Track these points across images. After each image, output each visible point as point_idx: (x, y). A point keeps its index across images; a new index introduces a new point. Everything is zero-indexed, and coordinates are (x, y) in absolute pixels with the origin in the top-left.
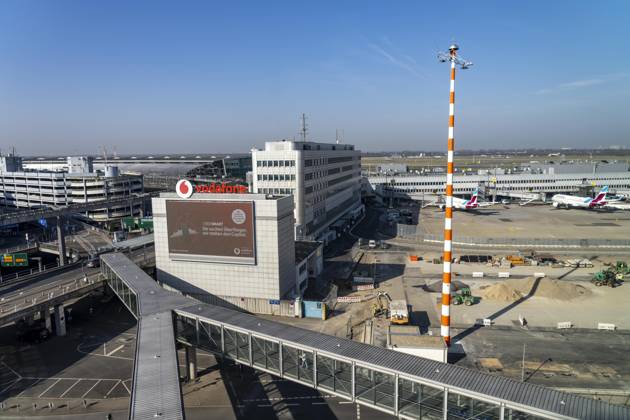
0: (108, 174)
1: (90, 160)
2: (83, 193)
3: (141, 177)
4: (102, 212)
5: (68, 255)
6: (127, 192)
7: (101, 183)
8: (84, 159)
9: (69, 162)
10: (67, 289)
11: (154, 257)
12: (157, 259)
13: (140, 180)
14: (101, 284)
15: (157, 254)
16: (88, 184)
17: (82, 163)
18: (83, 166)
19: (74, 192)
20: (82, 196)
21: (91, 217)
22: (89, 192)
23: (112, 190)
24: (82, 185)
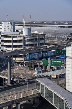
0: (25, 33)
1: (14, 24)
2: (10, 44)
3: (44, 35)
4: (21, 57)
5: (12, 79)
6: (36, 45)
7: (21, 38)
8: (11, 23)
9: (3, 25)
10: (21, 96)
11: (65, 83)
12: (67, 84)
13: (43, 37)
14: (38, 95)
15: (67, 81)
16: (14, 39)
17: (10, 25)
18: (10, 27)
19: (5, 44)
20: (9, 46)
21: (14, 59)
22: (14, 44)
23: (27, 43)
24: (10, 39)
